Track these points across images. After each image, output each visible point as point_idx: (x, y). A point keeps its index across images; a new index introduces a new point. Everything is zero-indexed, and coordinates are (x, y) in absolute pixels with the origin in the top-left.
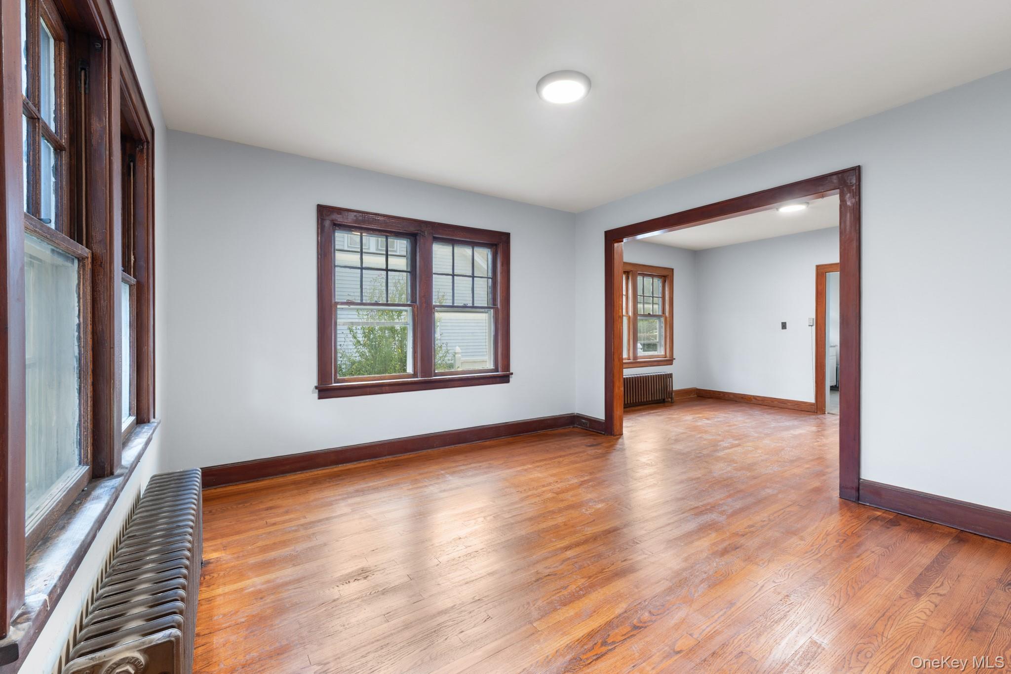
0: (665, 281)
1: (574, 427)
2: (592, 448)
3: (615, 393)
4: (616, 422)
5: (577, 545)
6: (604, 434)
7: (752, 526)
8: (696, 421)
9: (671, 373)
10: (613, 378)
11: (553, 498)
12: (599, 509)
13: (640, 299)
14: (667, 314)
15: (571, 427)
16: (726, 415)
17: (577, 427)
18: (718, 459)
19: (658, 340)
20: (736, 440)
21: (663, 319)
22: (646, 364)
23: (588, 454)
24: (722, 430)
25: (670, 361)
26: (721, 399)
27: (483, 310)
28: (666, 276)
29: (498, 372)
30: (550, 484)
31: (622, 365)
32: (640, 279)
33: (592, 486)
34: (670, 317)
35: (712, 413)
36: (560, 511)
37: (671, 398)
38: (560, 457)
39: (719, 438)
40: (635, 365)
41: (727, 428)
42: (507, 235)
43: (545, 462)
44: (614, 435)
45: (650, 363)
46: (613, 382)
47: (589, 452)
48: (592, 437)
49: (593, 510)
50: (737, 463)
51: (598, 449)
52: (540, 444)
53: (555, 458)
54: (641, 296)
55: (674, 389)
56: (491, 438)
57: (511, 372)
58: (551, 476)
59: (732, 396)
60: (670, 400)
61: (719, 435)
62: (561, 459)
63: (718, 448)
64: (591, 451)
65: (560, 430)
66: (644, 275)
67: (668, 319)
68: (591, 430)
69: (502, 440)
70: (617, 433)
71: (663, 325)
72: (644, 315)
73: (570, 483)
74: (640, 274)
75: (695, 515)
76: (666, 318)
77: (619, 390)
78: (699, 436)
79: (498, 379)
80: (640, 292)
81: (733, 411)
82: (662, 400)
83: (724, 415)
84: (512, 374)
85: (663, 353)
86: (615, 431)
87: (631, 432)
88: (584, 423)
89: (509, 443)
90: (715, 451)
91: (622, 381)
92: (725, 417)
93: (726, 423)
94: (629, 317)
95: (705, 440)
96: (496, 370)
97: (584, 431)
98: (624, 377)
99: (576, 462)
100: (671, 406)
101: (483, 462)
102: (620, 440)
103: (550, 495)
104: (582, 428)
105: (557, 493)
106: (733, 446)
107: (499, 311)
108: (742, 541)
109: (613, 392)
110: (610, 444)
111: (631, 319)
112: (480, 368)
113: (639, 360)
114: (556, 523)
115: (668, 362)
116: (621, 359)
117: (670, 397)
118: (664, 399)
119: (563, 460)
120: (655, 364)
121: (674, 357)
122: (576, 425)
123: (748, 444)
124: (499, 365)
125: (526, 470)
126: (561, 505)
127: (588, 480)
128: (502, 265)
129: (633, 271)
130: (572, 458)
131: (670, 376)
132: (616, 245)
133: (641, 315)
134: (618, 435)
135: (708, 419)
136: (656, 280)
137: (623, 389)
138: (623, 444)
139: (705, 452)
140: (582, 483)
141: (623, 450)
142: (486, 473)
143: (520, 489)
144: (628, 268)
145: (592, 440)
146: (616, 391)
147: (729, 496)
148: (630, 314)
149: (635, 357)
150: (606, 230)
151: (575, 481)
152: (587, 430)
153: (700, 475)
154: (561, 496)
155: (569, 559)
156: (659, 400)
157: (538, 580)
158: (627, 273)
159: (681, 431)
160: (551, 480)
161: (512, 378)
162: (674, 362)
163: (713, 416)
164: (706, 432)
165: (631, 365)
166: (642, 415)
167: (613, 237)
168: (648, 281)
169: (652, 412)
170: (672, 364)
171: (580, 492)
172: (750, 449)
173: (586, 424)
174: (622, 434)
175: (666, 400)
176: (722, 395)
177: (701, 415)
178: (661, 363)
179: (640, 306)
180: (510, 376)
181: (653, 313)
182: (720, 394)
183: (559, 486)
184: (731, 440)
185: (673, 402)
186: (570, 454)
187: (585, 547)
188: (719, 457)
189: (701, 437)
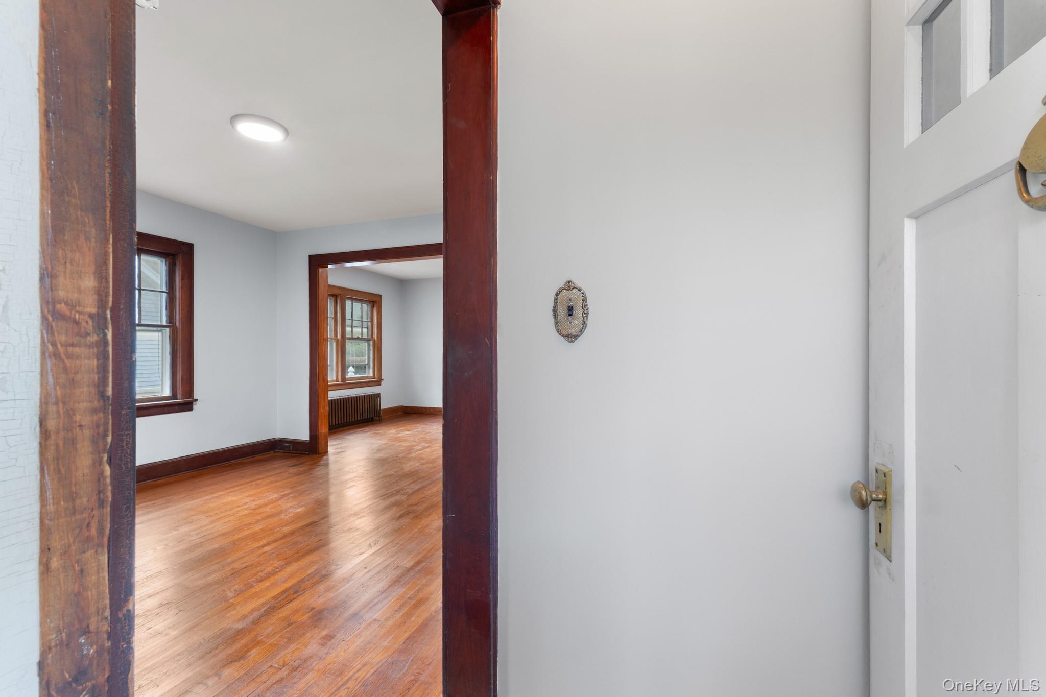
0: (374, 307)
1: (275, 452)
2: (295, 467)
3: (320, 412)
4: (321, 441)
5: (275, 541)
6: (308, 454)
7: (424, 497)
8: (399, 433)
9: (379, 392)
10: (318, 398)
11: (250, 513)
12: (299, 512)
13: (348, 322)
14: (375, 338)
15: (272, 452)
16: (425, 426)
17: (278, 452)
18: (410, 459)
19: (366, 363)
20: (427, 443)
21: (371, 342)
22: (355, 385)
23: (289, 473)
24: (419, 438)
25: (378, 382)
26: (424, 414)
27: (155, 329)
28: (374, 301)
29: (177, 399)
30: (246, 503)
31: (327, 388)
32: (348, 303)
33: (293, 497)
34: (378, 340)
35: (413, 426)
36: (258, 521)
37: (379, 417)
38: (258, 480)
39: (414, 444)
40: (343, 387)
41: (423, 436)
42: (190, 247)
43: (240, 487)
44: (319, 454)
45: (359, 385)
46: (318, 403)
47: (291, 471)
48: (295, 459)
49: (293, 514)
50: (424, 459)
51: (300, 468)
52: (233, 472)
53: (253, 481)
54: (350, 319)
55: (382, 408)
56: (167, 475)
57: (195, 398)
58: (247, 497)
59: (432, 411)
60: (378, 418)
61: (415, 441)
62: (259, 482)
63: (412, 451)
64: (294, 470)
65: (258, 457)
66: (352, 299)
67: (376, 342)
68: (294, 452)
69: (182, 475)
70: (322, 452)
71: (372, 348)
72: (353, 339)
73: (269, 499)
74: (349, 298)
75: (384, 499)
76: (375, 341)
77: (324, 410)
78: (398, 444)
79: (177, 408)
80: (348, 316)
81: (431, 422)
82: (371, 419)
83: (422, 426)
84: (196, 400)
85: (371, 374)
86: (320, 449)
87: (337, 449)
88: (286, 447)
89: (193, 477)
90: (409, 454)
91: (326, 401)
92: (423, 427)
93: (424, 432)
94: (338, 340)
95: (403, 446)
96: (174, 396)
97: (287, 454)
98: (329, 399)
99: (276, 482)
100: (380, 423)
101: (156, 499)
102: (325, 457)
103: (246, 512)
104: (284, 452)
105: (255, 509)
106: (424, 448)
107: (179, 330)
108: (415, 508)
109: (317, 411)
110: (314, 461)
111: (339, 342)
112: (151, 396)
113: (347, 382)
114: (253, 531)
115: (376, 383)
116: (326, 381)
117: (378, 415)
118: (373, 418)
119: (261, 482)
120: (364, 385)
121: (382, 378)
122: (277, 450)
123: (436, 445)
124: (178, 392)
125: (216, 497)
126: (259, 517)
127: (289, 493)
128: (183, 279)
129: (340, 295)
130: (272, 479)
131: (378, 395)
132: (320, 270)
133: (350, 339)
134: (323, 453)
135: (408, 430)
136: (365, 306)
137: (328, 408)
138: (327, 459)
139: (401, 456)
140: (282, 497)
141: (327, 465)
142: (163, 508)
143: (210, 514)
144: (336, 292)
145: (295, 461)
146: (321, 410)
147: (413, 482)
148: (339, 336)
149: (344, 379)
150: (310, 254)
151: (275, 496)
152: (290, 453)
153: (393, 473)
154: (258, 511)
155: (266, 552)
156: (368, 419)
157: (233, 574)
158: (335, 296)
159: (384, 442)
160: (247, 500)
161: (196, 405)
162: (383, 382)
163: (413, 428)
164: (405, 441)
165: (339, 387)
166: (350, 434)
167: (318, 262)
168: (357, 306)
169: (360, 430)
170: (380, 385)
171: (280, 503)
172: (436, 448)
173: (289, 447)
174: (328, 452)
175: (375, 418)
176: (424, 410)
177: (403, 428)
178: (369, 384)
179: (348, 329)
180: (194, 403)
181: (362, 336)
182: (422, 410)
183: (256, 503)
184: (423, 444)
185: (381, 420)
186: (270, 476)
187: (283, 541)
188: (412, 457)
189: (400, 445)
